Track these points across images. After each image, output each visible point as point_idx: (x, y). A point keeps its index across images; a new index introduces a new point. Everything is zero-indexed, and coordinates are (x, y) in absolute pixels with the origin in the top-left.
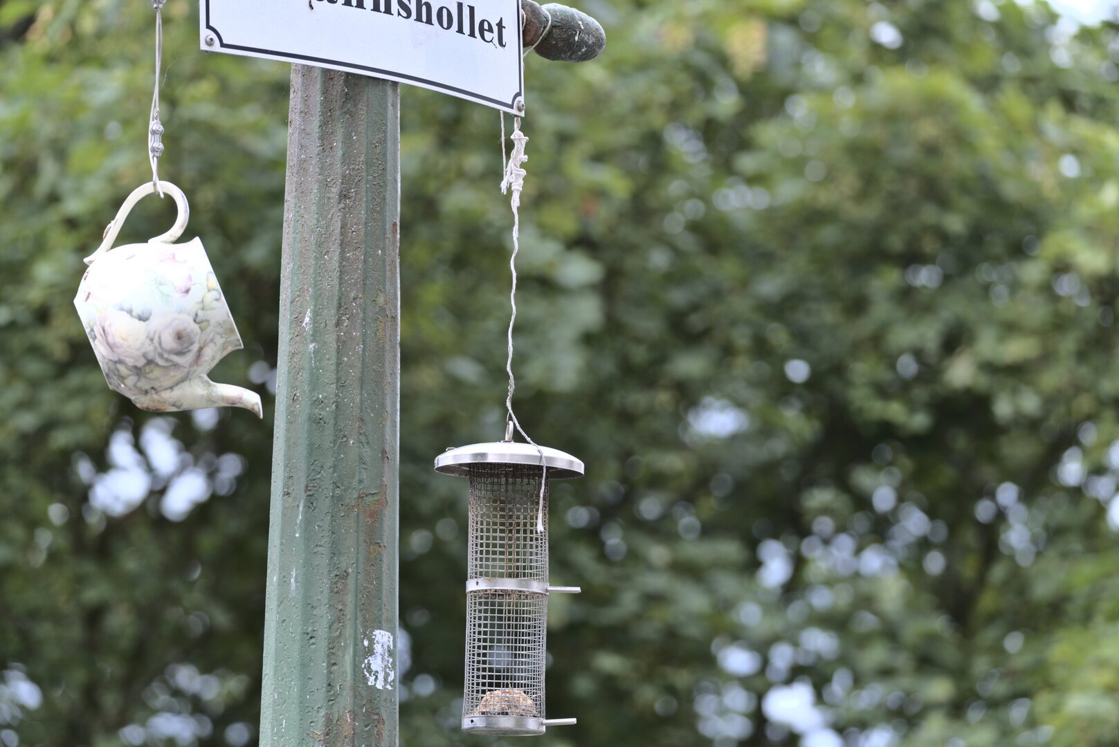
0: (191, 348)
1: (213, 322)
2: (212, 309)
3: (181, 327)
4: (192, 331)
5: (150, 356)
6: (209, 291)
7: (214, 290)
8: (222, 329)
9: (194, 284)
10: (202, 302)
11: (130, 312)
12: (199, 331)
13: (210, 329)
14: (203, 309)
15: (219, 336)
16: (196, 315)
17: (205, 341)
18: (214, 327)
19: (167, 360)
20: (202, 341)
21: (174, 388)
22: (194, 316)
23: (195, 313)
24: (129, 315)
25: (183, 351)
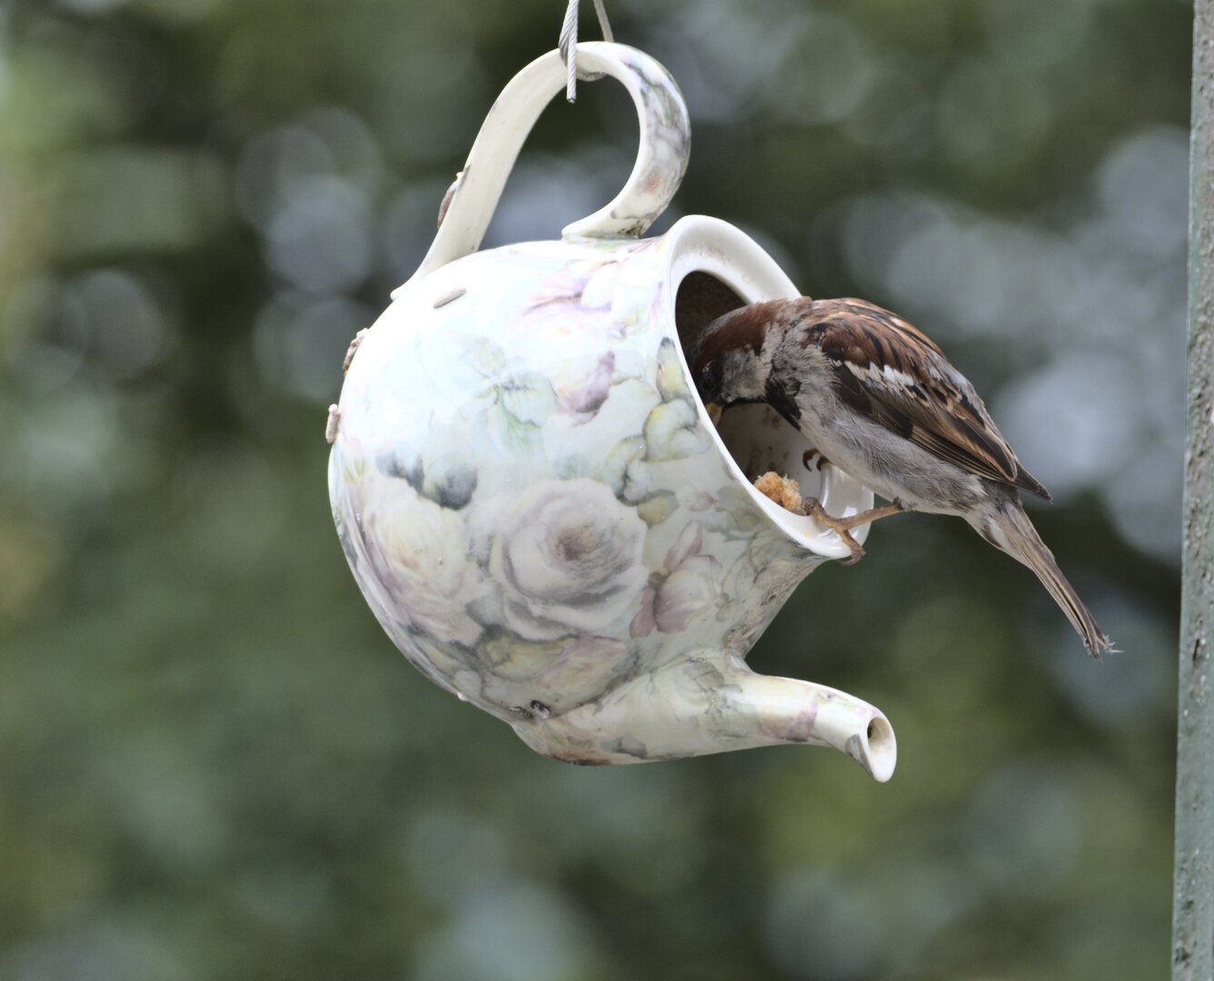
0: (621, 579)
1: (682, 494)
2: (676, 456)
3: (573, 521)
4: (614, 529)
5: (491, 612)
6: (665, 400)
7: (678, 396)
8: (724, 514)
9: (620, 382)
10: (644, 435)
11: (416, 480)
12: (642, 526)
13: (680, 516)
14: (646, 459)
15: (719, 537)
16: (626, 477)
17: (670, 555)
18: (693, 509)
19: (544, 623)
20: (660, 558)
21: (604, 701)
22: (620, 484)
23: (620, 473)
24: (412, 491)
25: (593, 592)
